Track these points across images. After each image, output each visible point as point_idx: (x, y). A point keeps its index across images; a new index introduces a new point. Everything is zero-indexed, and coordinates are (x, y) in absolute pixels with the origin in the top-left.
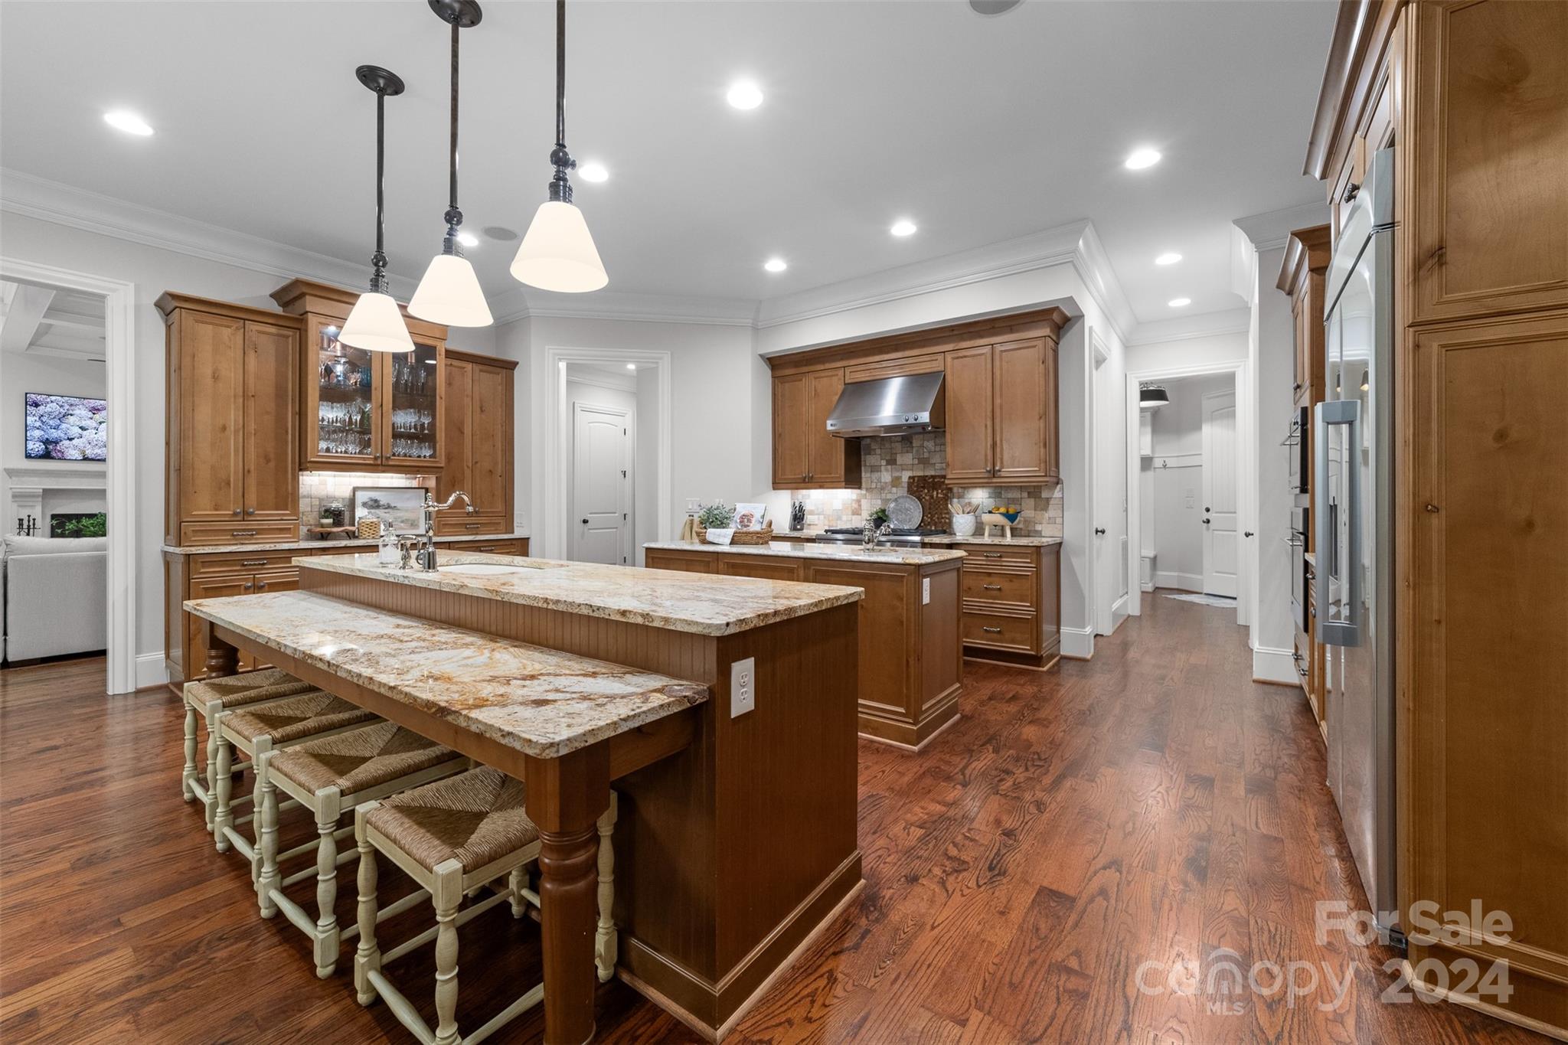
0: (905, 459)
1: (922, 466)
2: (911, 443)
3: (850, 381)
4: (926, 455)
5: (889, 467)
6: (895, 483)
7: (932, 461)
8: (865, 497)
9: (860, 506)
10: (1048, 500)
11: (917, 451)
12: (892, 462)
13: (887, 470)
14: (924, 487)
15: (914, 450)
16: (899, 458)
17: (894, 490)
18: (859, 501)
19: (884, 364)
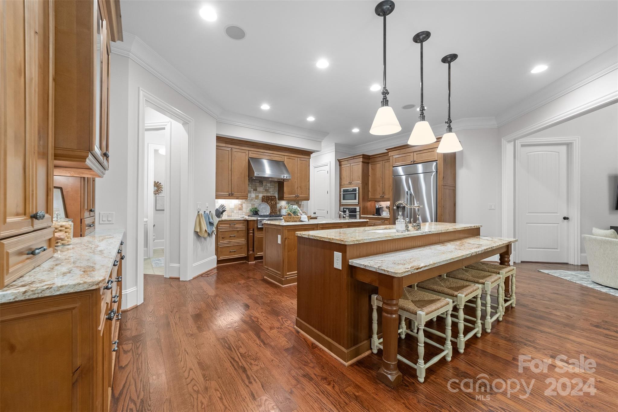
0: (260, 189)
1: (266, 192)
2: (262, 183)
3: (251, 157)
4: (267, 189)
5: (254, 192)
6: (257, 197)
7: (270, 191)
8: (244, 203)
9: (242, 206)
10: (301, 205)
11: (265, 187)
12: (255, 190)
13: (253, 193)
14: (269, 200)
15: (264, 186)
16: (258, 189)
17: (256, 200)
18: (242, 205)
19: (265, 154)
